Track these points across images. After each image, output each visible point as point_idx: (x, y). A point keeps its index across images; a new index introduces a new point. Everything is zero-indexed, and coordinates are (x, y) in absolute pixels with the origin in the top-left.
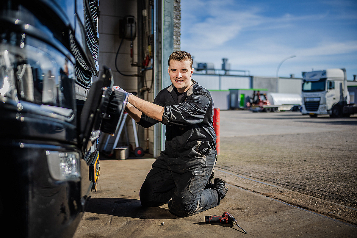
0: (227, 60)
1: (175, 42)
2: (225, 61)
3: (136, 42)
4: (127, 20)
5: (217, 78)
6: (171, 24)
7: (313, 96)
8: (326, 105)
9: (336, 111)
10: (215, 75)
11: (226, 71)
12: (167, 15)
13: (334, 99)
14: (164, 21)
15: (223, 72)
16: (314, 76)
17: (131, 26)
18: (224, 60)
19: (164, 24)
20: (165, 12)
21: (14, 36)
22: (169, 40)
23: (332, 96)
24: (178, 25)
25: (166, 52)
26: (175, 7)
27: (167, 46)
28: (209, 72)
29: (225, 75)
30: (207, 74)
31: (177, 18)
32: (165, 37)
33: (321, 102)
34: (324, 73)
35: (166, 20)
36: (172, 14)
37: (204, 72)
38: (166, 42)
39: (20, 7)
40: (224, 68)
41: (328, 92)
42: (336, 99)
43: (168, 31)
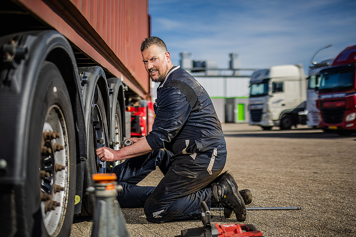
0: (236, 55)
2: (234, 57)
5: (221, 80)
7: (257, 103)
8: (269, 114)
9: (287, 122)
11: (235, 70)
13: (283, 105)
15: (230, 73)
16: (258, 75)
18: (231, 55)
23: (279, 101)
28: (209, 73)
29: (233, 76)
33: (264, 111)
34: (268, 72)
37: (202, 74)
40: (231, 68)
41: (271, 96)
42: (287, 105)
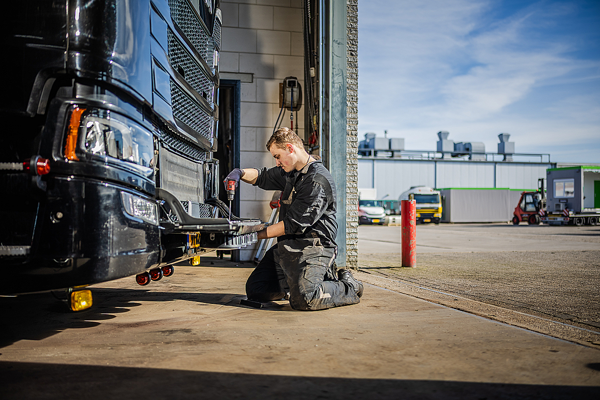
0: (508, 136)
1: (348, 110)
2: (504, 138)
3: (302, 111)
4: (287, 83)
6: (343, 86)
10: (486, 162)
11: (505, 155)
12: (337, 75)
14: (333, 83)
17: (292, 91)
19: (333, 87)
20: (334, 70)
21: (101, 112)
22: (340, 108)
24: (354, 87)
25: (335, 123)
26: (350, 63)
27: (337, 116)
28: (475, 158)
29: (504, 162)
30: (470, 162)
31: (352, 78)
32: (334, 104)
35: (335, 81)
36: (344, 72)
37: (466, 158)
38: (335, 111)
39: (106, 91)
43: (338, 95)
